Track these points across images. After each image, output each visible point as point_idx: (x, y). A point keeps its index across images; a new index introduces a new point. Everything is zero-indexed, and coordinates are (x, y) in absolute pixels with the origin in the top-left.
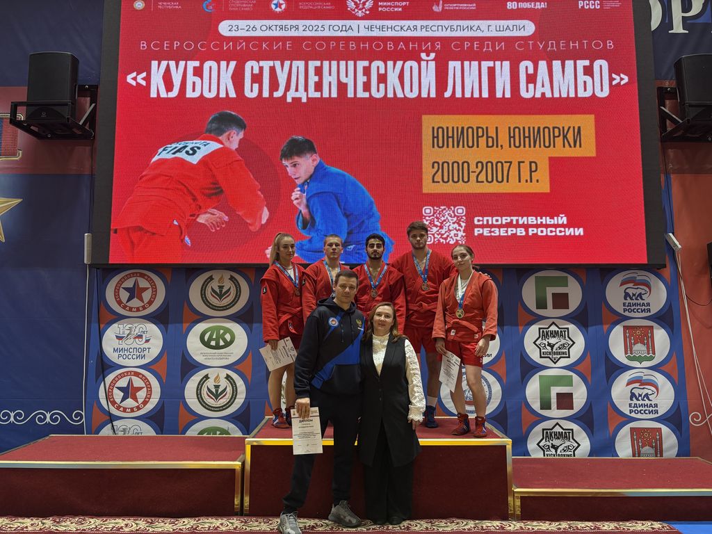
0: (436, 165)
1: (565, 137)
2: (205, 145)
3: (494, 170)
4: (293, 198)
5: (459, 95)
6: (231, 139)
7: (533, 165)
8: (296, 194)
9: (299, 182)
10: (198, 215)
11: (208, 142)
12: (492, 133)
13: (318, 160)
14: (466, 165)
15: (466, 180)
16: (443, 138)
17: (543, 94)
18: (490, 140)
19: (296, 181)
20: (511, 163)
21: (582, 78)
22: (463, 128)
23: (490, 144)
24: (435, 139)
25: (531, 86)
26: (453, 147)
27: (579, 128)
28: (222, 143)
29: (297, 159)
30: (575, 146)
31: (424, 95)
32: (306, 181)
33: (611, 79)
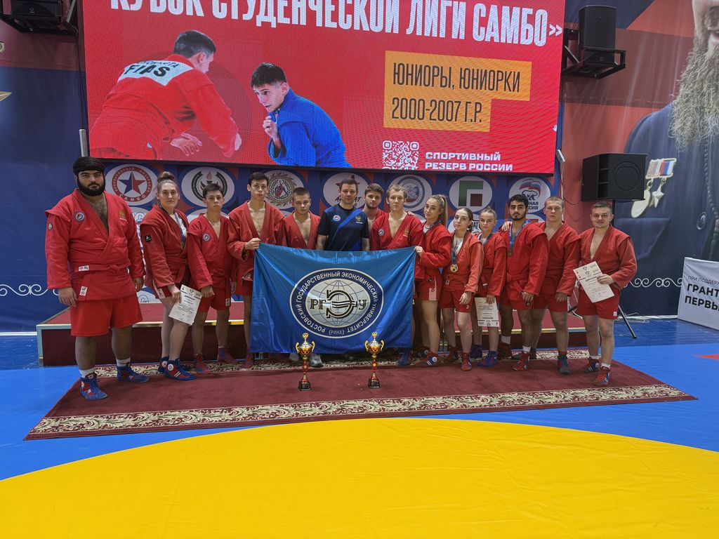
0: (396, 100)
1: (506, 81)
2: (174, 66)
3: (445, 109)
4: (264, 126)
5: (419, 33)
6: (201, 62)
7: (478, 106)
8: (267, 122)
9: (270, 110)
10: (172, 139)
11: (177, 63)
12: (446, 73)
13: (288, 88)
14: (421, 102)
15: (421, 117)
16: (404, 75)
17: (492, 38)
18: (444, 79)
19: (267, 109)
20: (460, 102)
21: (525, 26)
22: (421, 66)
23: (444, 84)
24: (397, 76)
25: (482, 29)
26: (412, 84)
27: (519, 73)
28: (191, 65)
29: (267, 86)
30: (514, 91)
31: (388, 30)
32: (276, 109)
33: (549, 30)
